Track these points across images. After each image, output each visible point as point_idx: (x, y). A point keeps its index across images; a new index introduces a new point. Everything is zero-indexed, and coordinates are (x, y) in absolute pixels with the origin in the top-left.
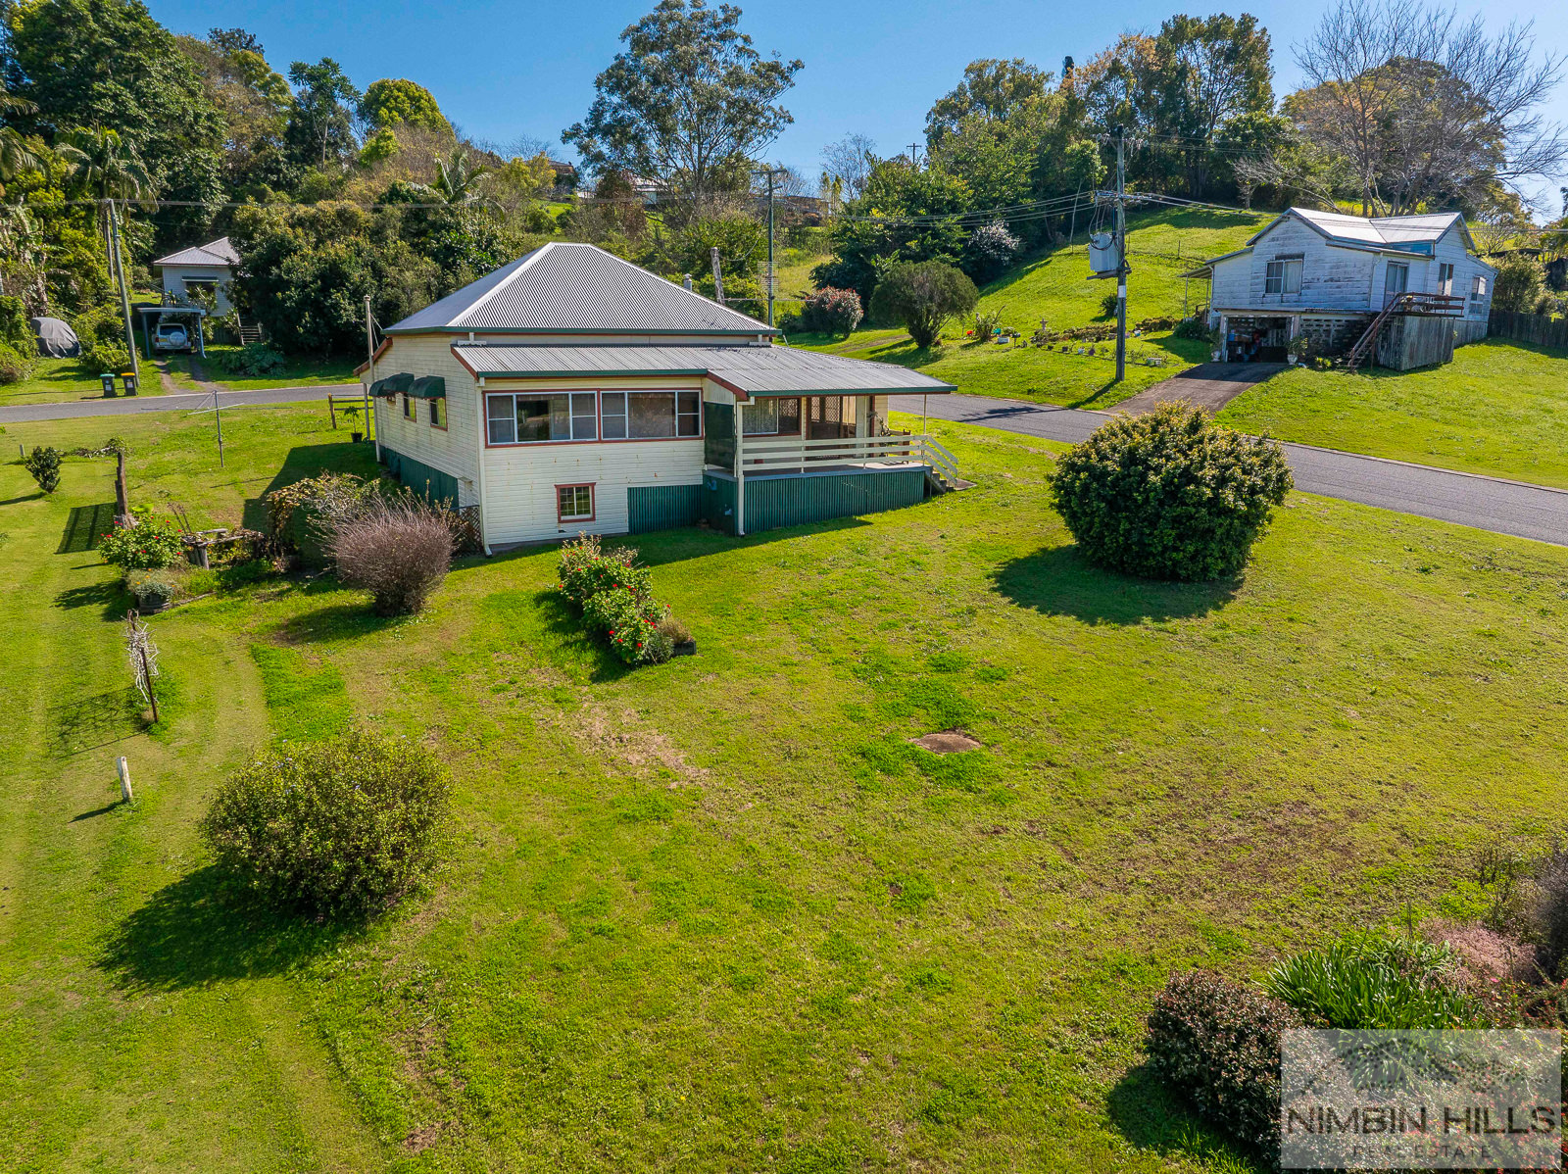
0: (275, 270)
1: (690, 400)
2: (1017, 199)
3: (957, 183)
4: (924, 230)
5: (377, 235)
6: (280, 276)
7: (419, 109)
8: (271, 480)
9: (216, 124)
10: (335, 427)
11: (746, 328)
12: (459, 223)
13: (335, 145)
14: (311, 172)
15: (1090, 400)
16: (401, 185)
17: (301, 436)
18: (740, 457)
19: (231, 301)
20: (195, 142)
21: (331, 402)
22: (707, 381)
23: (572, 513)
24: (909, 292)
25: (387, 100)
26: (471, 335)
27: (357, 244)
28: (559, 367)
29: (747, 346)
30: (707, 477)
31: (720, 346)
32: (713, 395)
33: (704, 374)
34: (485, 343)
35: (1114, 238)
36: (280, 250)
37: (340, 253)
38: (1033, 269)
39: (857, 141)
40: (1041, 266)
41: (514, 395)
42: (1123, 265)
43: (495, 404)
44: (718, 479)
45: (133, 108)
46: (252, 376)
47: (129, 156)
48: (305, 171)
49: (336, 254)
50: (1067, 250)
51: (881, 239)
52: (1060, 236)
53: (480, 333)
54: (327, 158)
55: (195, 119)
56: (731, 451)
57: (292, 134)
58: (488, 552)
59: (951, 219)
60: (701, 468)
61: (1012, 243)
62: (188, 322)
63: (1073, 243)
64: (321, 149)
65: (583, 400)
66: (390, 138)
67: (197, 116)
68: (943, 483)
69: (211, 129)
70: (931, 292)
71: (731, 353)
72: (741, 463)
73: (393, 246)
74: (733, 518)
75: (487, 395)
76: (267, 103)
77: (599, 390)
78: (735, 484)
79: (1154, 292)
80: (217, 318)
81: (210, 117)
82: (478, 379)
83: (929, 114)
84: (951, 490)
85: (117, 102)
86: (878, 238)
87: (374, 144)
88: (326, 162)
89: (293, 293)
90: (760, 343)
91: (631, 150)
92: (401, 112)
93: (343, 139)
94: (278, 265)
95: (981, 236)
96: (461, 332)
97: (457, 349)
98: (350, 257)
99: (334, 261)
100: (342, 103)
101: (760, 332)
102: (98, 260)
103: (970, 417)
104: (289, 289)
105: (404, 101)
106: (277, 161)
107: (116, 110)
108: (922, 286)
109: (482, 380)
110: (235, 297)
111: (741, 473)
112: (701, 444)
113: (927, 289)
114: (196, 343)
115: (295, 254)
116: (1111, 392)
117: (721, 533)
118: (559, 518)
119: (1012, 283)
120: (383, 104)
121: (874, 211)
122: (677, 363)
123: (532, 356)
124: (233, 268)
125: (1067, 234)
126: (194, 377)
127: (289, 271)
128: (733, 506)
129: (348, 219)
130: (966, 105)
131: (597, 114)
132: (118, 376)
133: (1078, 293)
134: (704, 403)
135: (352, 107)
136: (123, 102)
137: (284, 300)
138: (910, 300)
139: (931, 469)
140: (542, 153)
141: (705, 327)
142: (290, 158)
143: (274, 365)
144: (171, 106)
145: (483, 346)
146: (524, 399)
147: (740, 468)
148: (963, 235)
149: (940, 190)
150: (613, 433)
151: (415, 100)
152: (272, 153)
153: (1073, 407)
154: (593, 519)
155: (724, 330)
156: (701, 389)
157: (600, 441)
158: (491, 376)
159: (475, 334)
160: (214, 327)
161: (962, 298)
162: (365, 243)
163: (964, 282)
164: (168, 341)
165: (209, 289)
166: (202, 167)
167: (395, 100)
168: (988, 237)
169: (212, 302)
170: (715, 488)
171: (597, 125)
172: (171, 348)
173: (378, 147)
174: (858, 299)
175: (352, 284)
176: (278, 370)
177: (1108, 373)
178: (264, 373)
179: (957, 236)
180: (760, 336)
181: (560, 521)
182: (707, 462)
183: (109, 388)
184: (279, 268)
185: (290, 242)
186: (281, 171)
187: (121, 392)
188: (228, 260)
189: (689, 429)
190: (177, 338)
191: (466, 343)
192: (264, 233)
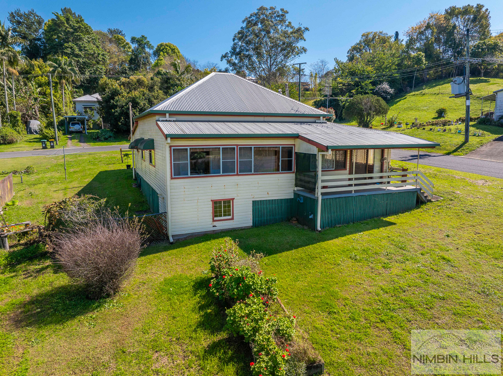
0: (112, 101)
1: (288, 151)
2: (392, 74)
3: (370, 68)
4: (358, 86)
5: (151, 89)
6: (113, 103)
7: (174, 52)
8: (82, 188)
9: (105, 57)
10: (122, 162)
11: (314, 113)
12: (182, 84)
13: (145, 64)
14: (137, 73)
15: (455, 151)
16: (161, 70)
17: (107, 166)
18: (320, 184)
19: (98, 114)
20: (98, 63)
21: (121, 151)
22: (298, 141)
23: (221, 216)
24: (361, 106)
25: (163, 49)
26: (167, 115)
27: (143, 92)
28: (215, 132)
29: (315, 122)
30: (295, 194)
31: (301, 123)
32: (301, 148)
33: (296, 136)
34: (175, 119)
35: (464, 79)
36: (115, 93)
37: (136, 95)
38: (400, 101)
39: (322, 62)
40: (403, 99)
41: (188, 148)
42: (469, 91)
43: (177, 152)
44: (304, 196)
45: (77, 51)
46: (100, 141)
47: (72, 66)
48: (135, 73)
49: (135, 95)
50: (412, 94)
51: (341, 90)
52: (408, 89)
53: (172, 114)
54: (142, 68)
55: (98, 55)
56: (313, 180)
57: (132, 61)
58: (171, 240)
59: (368, 82)
60: (293, 189)
61: (391, 91)
62: (82, 122)
63: (413, 91)
64: (140, 65)
65: (229, 151)
66: (162, 60)
67: (99, 54)
68: (426, 197)
69: (103, 59)
70: (371, 107)
71: (308, 126)
72: (320, 188)
73: (156, 92)
74: (314, 220)
75: (172, 148)
76: (124, 52)
77: (237, 145)
78: (316, 201)
79: (456, 108)
80: (94, 120)
81: (103, 55)
82: (166, 138)
83: (348, 51)
84: (430, 201)
85: (72, 50)
86: (340, 89)
87: (156, 62)
88: (141, 70)
89: (118, 109)
90: (321, 121)
91: (246, 61)
92: (168, 53)
93: (148, 62)
94: (113, 99)
95: (379, 88)
96: (162, 113)
97: (159, 123)
98: (140, 96)
99: (134, 97)
100: (147, 50)
101: (321, 115)
102: (59, 101)
103: (404, 159)
104: (117, 108)
105: (169, 50)
106: (126, 70)
107: (71, 52)
108: (366, 104)
109: (169, 139)
110: (100, 112)
111: (319, 194)
112: (293, 175)
113: (369, 106)
114: (84, 129)
115: (120, 95)
116: (464, 148)
117: (306, 228)
118: (213, 219)
119: (392, 106)
120: (162, 51)
121: (338, 79)
122: (280, 130)
123: (201, 127)
124: (99, 102)
125: (411, 87)
126: (80, 141)
127: (117, 101)
128: (314, 213)
129: (141, 83)
130: (362, 47)
131: (234, 48)
132: (48, 141)
133: (422, 108)
134: (296, 153)
135: (151, 52)
136: (74, 49)
137: (114, 112)
138: (361, 110)
139: (420, 189)
140: (214, 67)
141: (293, 112)
142: (130, 69)
143: (110, 137)
144: (90, 51)
145: (174, 121)
146: (194, 151)
147: (319, 191)
148: (372, 88)
149: (363, 71)
150: (245, 170)
151: (173, 50)
152: (124, 67)
153: (448, 154)
154: (233, 219)
155: (303, 114)
156: (294, 145)
157: (237, 175)
158: (174, 137)
159: (170, 114)
160: (92, 123)
161: (383, 109)
162: (146, 91)
163: (383, 102)
164: (74, 128)
165: (92, 109)
166: (99, 71)
167: (166, 49)
168: (382, 89)
169: (92, 114)
170: (302, 201)
171: (234, 52)
172: (75, 131)
173: (158, 63)
174: (334, 112)
175: (140, 106)
176: (111, 139)
177: (461, 139)
178: (106, 140)
179: (370, 88)
180: (322, 118)
181: (214, 221)
182: (296, 185)
183: (44, 145)
184: (114, 100)
185: (118, 91)
186: (127, 73)
187: (49, 147)
188: (97, 98)
189: (287, 167)
190: (77, 127)
191: (164, 119)
192: (109, 88)
